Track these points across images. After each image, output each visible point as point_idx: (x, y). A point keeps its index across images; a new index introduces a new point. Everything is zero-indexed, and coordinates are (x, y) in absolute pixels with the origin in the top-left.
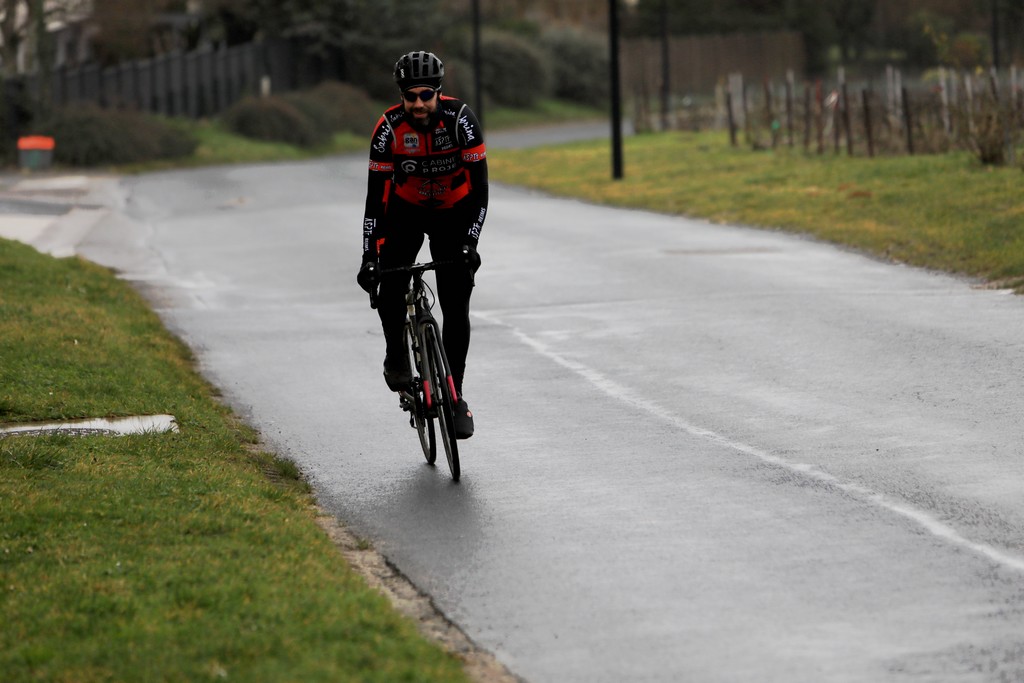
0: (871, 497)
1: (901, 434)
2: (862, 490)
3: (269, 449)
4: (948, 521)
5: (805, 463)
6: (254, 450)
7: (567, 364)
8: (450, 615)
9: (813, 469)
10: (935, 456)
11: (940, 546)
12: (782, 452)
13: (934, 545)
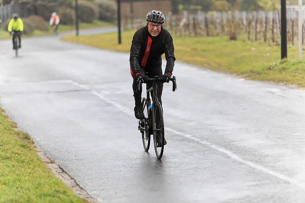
0: (211, 146)
1: (217, 125)
2: (208, 143)
3: (20, 130)
4: (236, 154)
5: (189, 134)
6: (16, 130)
7: (110, 102)
8: (81, 186)
9: (191, 136)
10: (229, 132)
11: (235, 162)
12: (181, 131)
13: (233, 162)
